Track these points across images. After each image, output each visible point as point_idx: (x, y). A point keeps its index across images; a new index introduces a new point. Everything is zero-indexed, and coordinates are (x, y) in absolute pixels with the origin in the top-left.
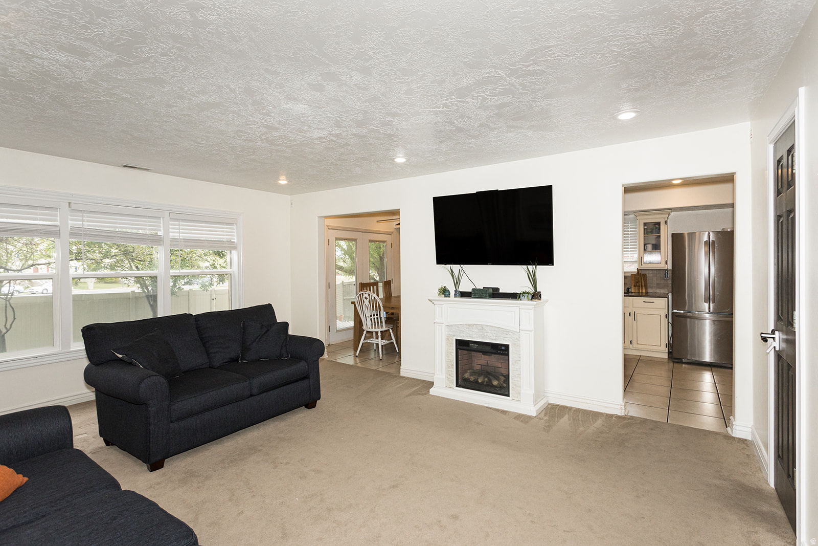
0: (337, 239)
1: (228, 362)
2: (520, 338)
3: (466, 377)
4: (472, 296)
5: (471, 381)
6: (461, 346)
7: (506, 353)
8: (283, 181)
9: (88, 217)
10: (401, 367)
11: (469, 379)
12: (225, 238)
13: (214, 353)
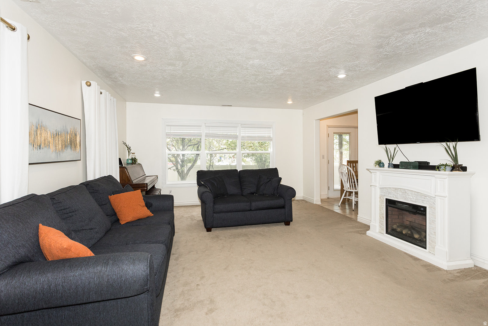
0: (334, 133)
1: (250, 194)
2: (435, 202)
3: (394, 228)
4: (400, 167)
5: (397, 232)
6: (390, 204)
7: (424, 213)
8: (290, 102)
9: (211, 129)
10: (358, 216)
11: (396, 230)
12: (266, 135)
13: (244, 189)
